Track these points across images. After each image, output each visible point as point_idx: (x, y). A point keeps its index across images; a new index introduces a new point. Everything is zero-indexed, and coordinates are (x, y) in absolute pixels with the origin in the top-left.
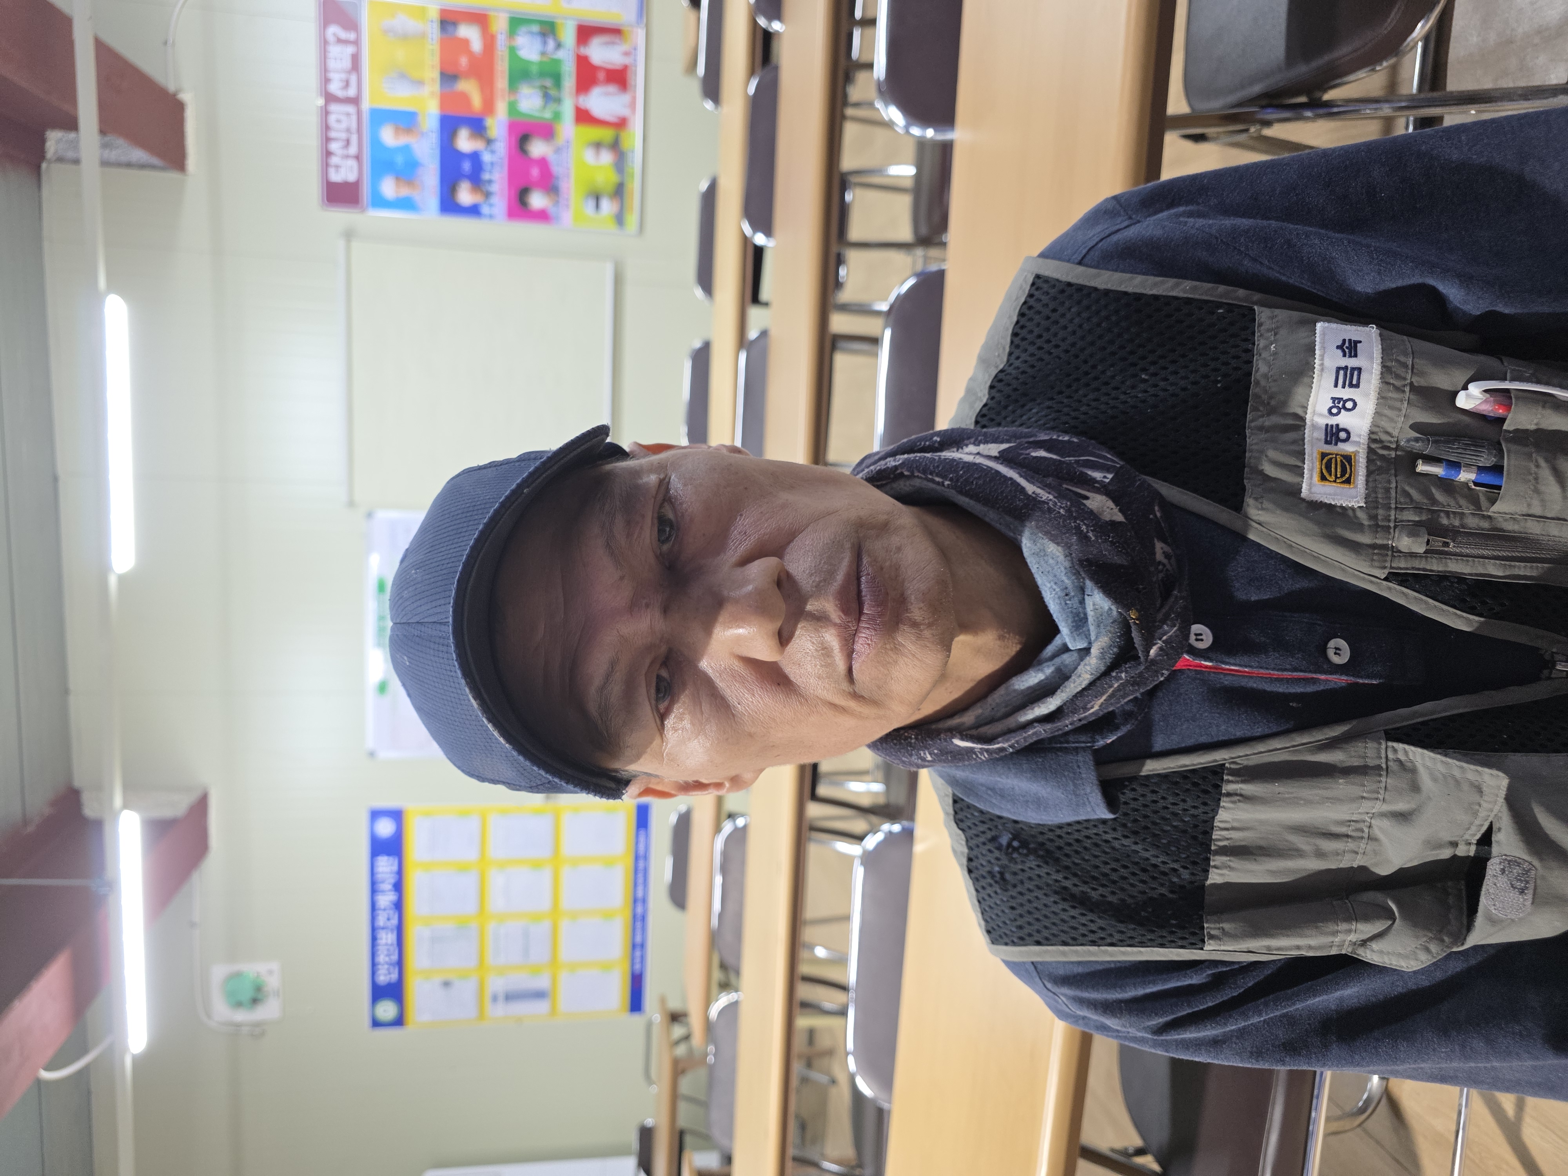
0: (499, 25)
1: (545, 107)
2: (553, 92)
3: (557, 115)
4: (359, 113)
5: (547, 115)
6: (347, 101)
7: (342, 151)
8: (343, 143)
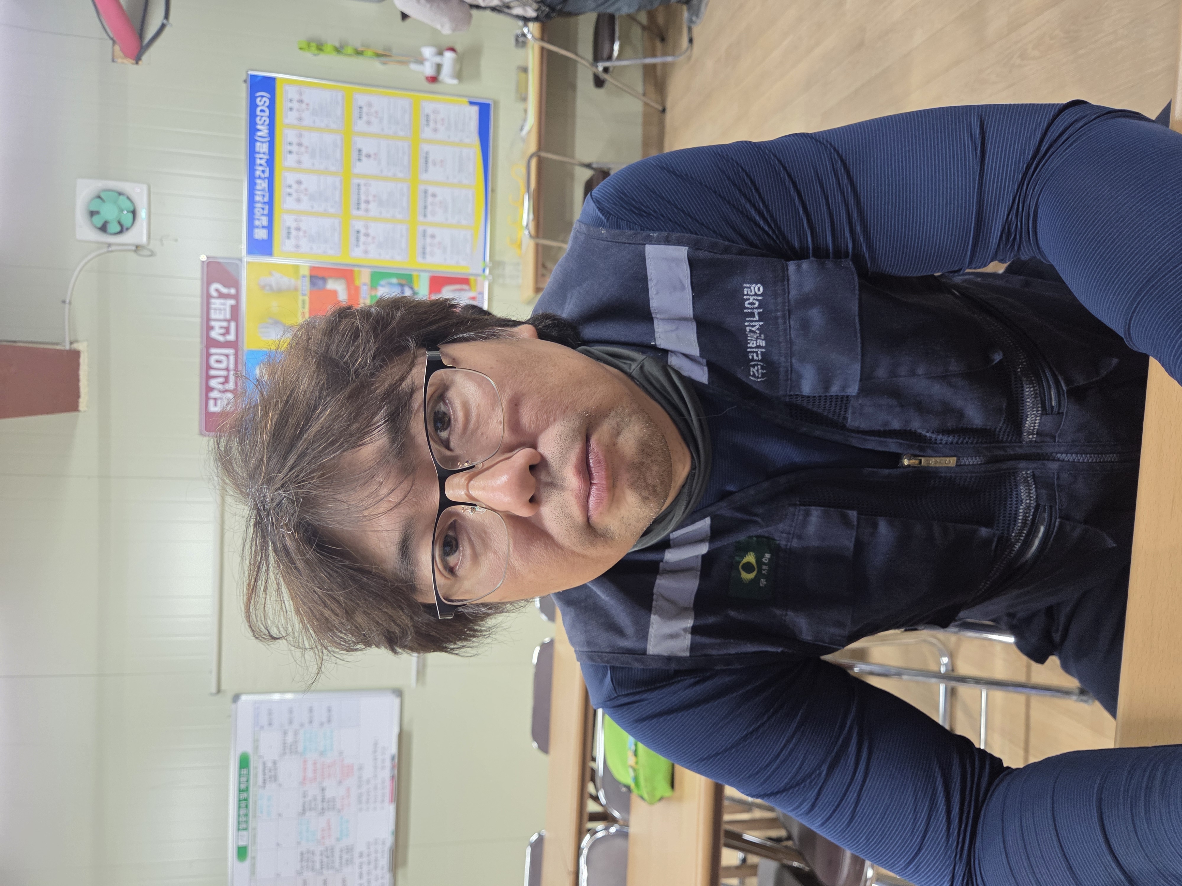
0: (363, 278)
4: (237, 355)
6: (227, 344)
7: (220, 387)
8: (222, 380)
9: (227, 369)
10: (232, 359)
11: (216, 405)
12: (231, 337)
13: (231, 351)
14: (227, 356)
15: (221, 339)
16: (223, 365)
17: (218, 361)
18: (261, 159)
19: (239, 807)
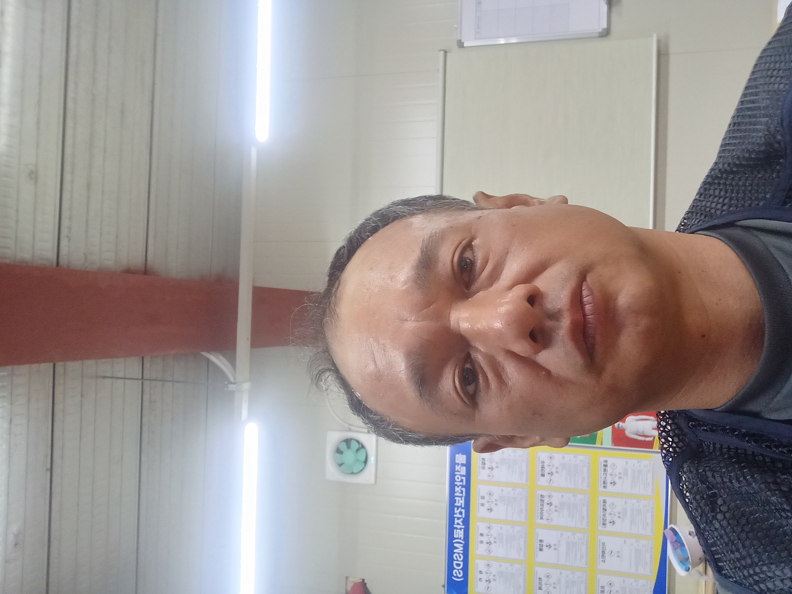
18: (458, 524)
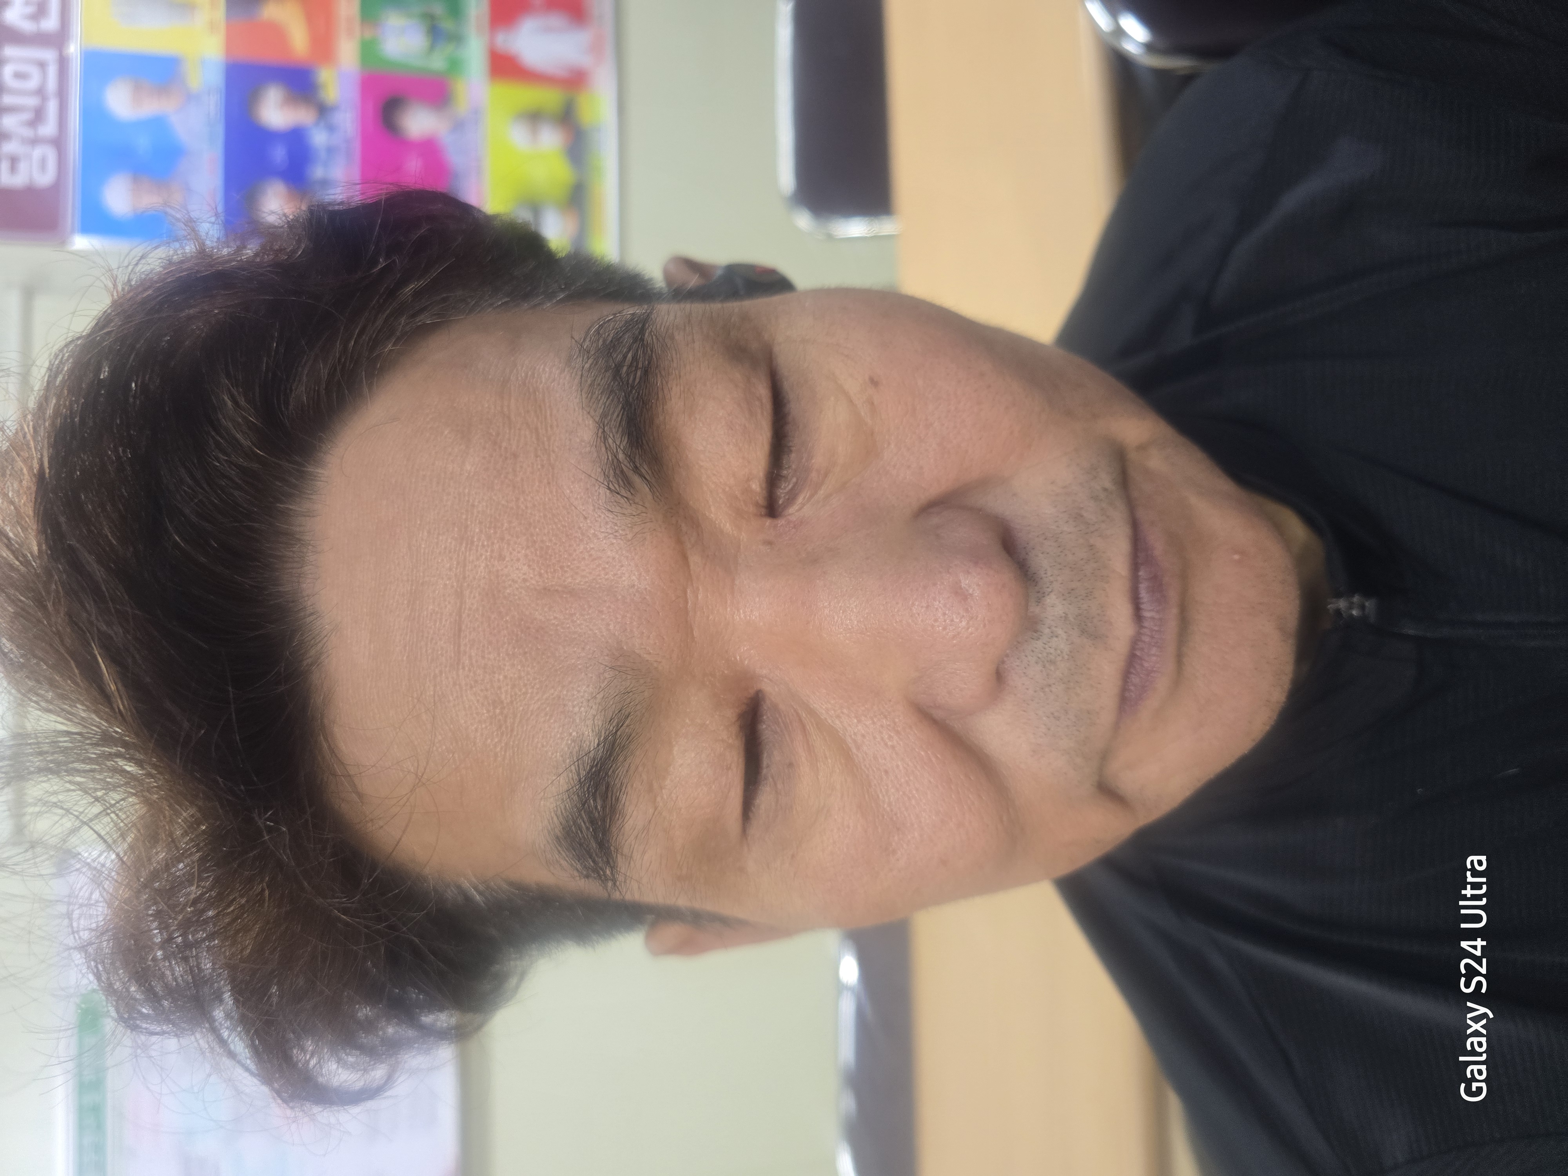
1: (432, 48)
2: (447, 25)
3: (455, 65)
4: (63, 63)
5: (437, 63)
6: (41, 39)
7: (27, 132)
8: (27, 116)
9: (40, 92)
10: (52, 71)
11: (13, 168)
12: (51, 23)
13: (49, 55)
14: (42, 65)
15: (27, 26)
16: (33, 83)
17: (19, 76)
19: (81, 1128)
